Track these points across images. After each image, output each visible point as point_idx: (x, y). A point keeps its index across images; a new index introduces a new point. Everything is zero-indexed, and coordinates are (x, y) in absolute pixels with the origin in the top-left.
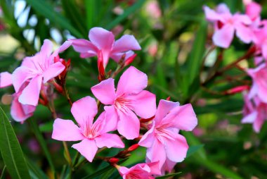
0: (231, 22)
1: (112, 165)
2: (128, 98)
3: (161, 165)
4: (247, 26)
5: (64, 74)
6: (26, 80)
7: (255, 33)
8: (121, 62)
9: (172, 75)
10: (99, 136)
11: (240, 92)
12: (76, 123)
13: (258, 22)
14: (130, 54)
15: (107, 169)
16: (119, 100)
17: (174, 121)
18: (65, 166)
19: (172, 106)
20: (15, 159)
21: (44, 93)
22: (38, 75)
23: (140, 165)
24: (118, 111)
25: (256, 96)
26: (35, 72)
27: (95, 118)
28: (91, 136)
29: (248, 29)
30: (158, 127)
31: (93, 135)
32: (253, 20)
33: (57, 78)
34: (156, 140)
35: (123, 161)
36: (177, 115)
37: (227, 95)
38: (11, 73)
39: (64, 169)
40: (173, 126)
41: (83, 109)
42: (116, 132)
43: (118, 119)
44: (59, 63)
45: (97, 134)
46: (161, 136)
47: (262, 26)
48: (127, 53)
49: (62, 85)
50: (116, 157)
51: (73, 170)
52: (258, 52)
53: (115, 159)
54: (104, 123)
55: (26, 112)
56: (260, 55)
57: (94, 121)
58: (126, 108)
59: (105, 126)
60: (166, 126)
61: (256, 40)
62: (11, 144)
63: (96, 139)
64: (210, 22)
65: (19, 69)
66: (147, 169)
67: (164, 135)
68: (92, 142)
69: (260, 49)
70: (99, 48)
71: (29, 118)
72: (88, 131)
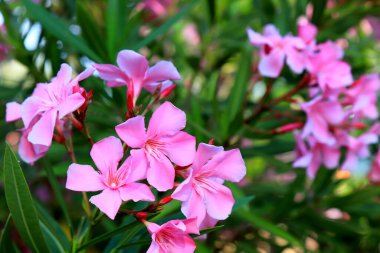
0: (281, 46)
1: (139, 220)
2: (161, 141)
3: (199, 222)
4: (300, 51)
5: (83, 108)
6: (38, 112)
7: (310, 58)
8: (156, 93)
9: (209, 111)
10: (124, 186)
11: (290, 130)
12: (96, 169)
13: (313, 46)
14: (167, 84)
15: (132, 225)
16: (150, 142)
17: (216, 169)
18: (83, 218)
19: (215, 151)
20: (23, 207)
21: (61, 128)
22: (52, 108)
23: (173, 222)
24: (148, 155)
25: (311, 135)
26: (49, 104)
27: (120, 163)
28: (114, 185)
29: (300, 55)
30: (197, 175)
31: (117, 184)
32: (308, 43)
33: (75, 113)
34: (193, 192)
35: (153, 216)
36: (220, 162)
37: (276, 134)
38: (20, 103)
39: (82, 222)
40: (215, 175)
41: (105, 152)
42: (145, 181)
43: (148, 165)
44: (78, 94)
45: (122, 182)
46: (200, 188)
47: (318, 51)
48: (164, 83)
49: (81, 121)
50: (144, 211)
51: (93, 223)
52: (313, 82)
53: (143, 214)
54: (129, 171)
55: (37, 151)
56: (316, 85)
57: (118, 167)
58: (158, 152)
59: (130, 175)
60: (207, 175)
61: (310, 68)
62: (19, 188)
63: (121, 190)
64: (256, 47)
65: (29, 99)
66: (182, 226)
67: (204, 185)
68: (116, 193)
69: (316, 78)
70: (129, 75)
71: (42, 159)
72: (112, 179)
